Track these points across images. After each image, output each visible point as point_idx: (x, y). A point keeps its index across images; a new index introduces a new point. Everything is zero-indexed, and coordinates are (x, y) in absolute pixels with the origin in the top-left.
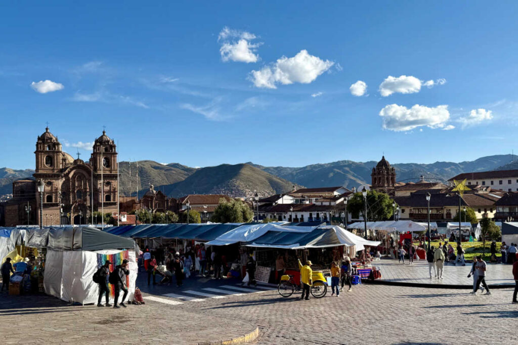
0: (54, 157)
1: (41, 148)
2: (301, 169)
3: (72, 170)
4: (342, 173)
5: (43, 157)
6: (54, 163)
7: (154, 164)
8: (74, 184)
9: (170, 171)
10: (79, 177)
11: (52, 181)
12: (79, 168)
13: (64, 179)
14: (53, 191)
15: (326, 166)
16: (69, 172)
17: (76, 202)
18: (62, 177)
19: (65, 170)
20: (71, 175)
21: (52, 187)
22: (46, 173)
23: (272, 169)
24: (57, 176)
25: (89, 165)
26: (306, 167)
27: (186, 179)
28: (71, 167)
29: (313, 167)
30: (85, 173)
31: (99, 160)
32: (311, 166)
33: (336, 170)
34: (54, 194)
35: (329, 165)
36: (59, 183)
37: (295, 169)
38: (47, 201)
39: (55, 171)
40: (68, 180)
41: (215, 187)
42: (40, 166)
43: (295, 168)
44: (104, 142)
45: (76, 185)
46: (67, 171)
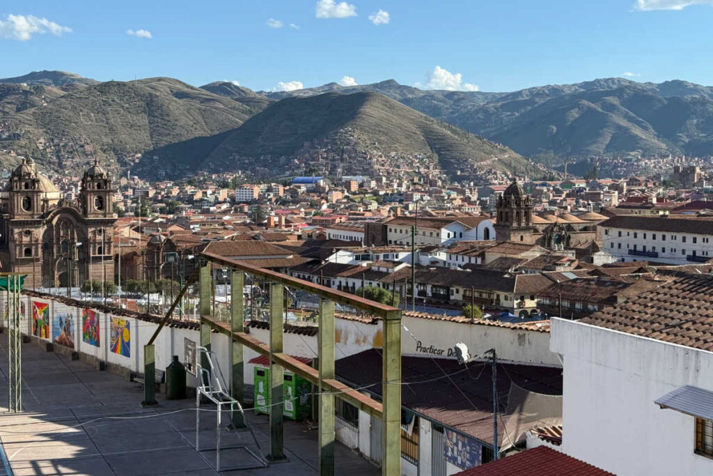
0: (33, 199)
1: (17, 187)
2: (508, 95)
3: (55, 215)
4: (600, 110)
5: (19, 199)
6: (34, 206)
7: (179, 86)
8: (58, 233)
9: (212, 104)
10: (65, 223)
11: (31, 230)
12: (65, 212)
13: (46, 227)
14: (33, 242)
15: (567, 91)
16: (53, 218)
17: (61, 256)
18: (44, 224)
19: (47, 216)
20: (54, 222)
21: (31, 238)
22: (23, 219)
23: (441, 97)
24: (36, 224)
25: (76, 207)
26: (520, 93)
27: (246, 122)
28: (55, 211)
29: (535, 93)
30: (71, 218)
31: (90, 200)
32: (531, 90)
33: (585, 102)
34: (34, 247)
35: (573, 89)
36: (39, 232)
37: (495, 98)
38: (26, 256)
39: (35, 217)
40: (50, 228)
41: (307, 144)
42: (16, 211)
43: (494, 95)
44: (97, 176)
45: (62, 234)
46: (49, 217)
